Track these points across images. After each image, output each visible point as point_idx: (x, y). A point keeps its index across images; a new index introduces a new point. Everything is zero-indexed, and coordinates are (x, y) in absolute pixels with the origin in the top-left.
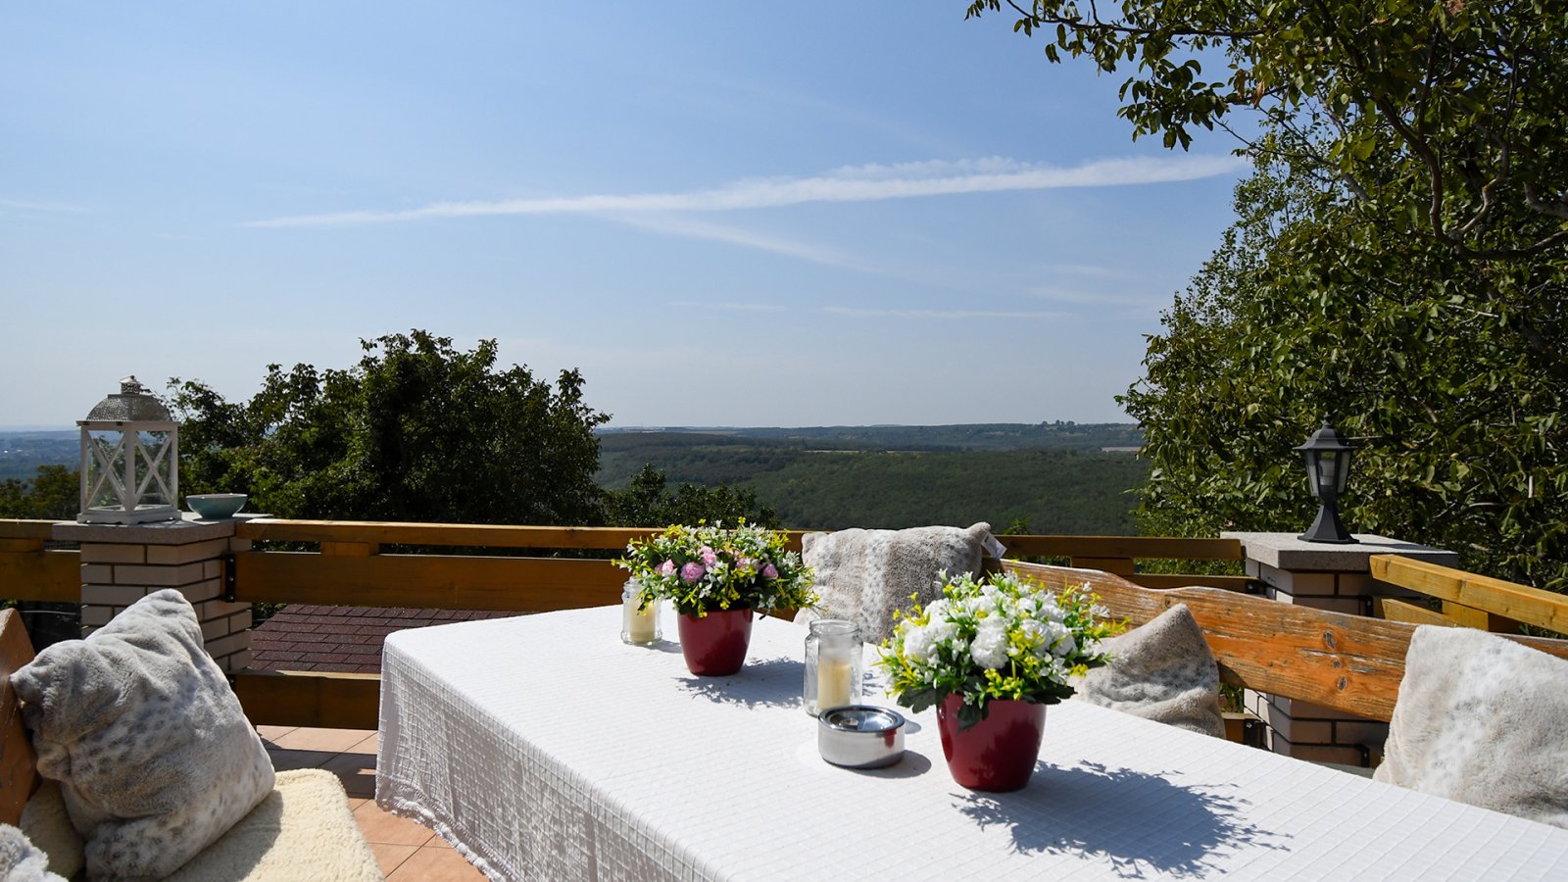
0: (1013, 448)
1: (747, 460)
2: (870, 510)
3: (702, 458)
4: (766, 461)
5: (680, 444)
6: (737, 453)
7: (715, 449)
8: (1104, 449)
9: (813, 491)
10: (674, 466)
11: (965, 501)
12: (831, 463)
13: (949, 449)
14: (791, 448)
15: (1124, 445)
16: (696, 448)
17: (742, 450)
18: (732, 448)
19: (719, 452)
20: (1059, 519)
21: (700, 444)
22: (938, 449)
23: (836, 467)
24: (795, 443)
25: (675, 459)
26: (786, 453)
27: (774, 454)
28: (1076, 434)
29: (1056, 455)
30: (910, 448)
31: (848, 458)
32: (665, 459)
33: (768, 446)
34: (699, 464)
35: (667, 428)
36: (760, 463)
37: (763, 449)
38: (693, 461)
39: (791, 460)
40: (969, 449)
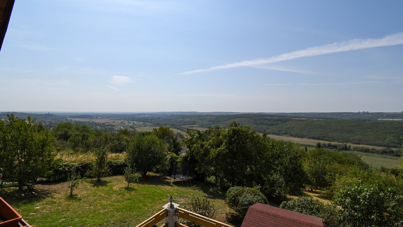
0: (350, 119)
1: (277, 120)
2: (309, 133)
3: (267, 119)
4: (282, 121)
5: (262, 116)
6: (275, 119)
7: (270, 117)
8: (378, 119)
9: (294, 128)
10: (261, 121)
11: (336, 132)
12: (299, 121)
13: (331, 118)
14: (288, 118)
15: (385, 118)
16: (265, 117)
17: (276, 118)
18: (274, 117)
19: (271, 118)
20: (364, 138)
21: (266, 116)
22: (328, 118)
23: (300, 122)
24: (289, 116)
25: (261, 120)
26: (287, 119)
27: (284, 119)
28: (370, 115)
29: (363, 121)
30: (319, 118)
31: (303, 120)
32: (259, 120)
33: (282, 117)
34: (266, 121)
35: (259, 113)
36: (280, 121)
37: (281, 118)
38: (265, 120)
39: (288, 120)
40: (337, 119)
